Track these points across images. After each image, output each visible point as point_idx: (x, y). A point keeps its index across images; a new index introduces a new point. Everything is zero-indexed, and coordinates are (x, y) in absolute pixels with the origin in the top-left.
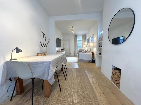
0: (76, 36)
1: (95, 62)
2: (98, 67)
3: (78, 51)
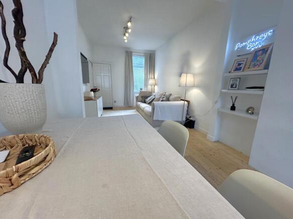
0: (129, 54)
1: (195, 126)
2: (215, 142)
3: (138, 95)
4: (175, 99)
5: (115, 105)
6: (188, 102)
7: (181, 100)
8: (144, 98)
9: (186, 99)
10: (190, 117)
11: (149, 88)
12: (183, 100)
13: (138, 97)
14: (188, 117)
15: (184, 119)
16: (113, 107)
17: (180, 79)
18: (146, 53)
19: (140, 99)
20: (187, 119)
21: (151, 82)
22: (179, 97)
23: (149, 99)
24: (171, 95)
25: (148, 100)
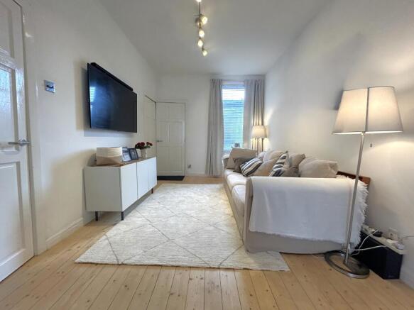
3: (228, 155)
4: (319, 172)
5: (191, 172)
6: (367, 181)
7: (340, 173)
8: (239, 162)
9: (361, 174)
10: (379, 234)
11: (253, 143)
12: (352, 177)
13: (227, 159)
14: (370, 232)
15: (356, 239)
16: (186, 175)
17: (336, 115)
18: (248, 81)
19: (231, 163)
20: (366, 240)
21: (257, 130)
22: (333, 166)
23: (248, 164)
24: (303, 157)
25: (246, 167)
